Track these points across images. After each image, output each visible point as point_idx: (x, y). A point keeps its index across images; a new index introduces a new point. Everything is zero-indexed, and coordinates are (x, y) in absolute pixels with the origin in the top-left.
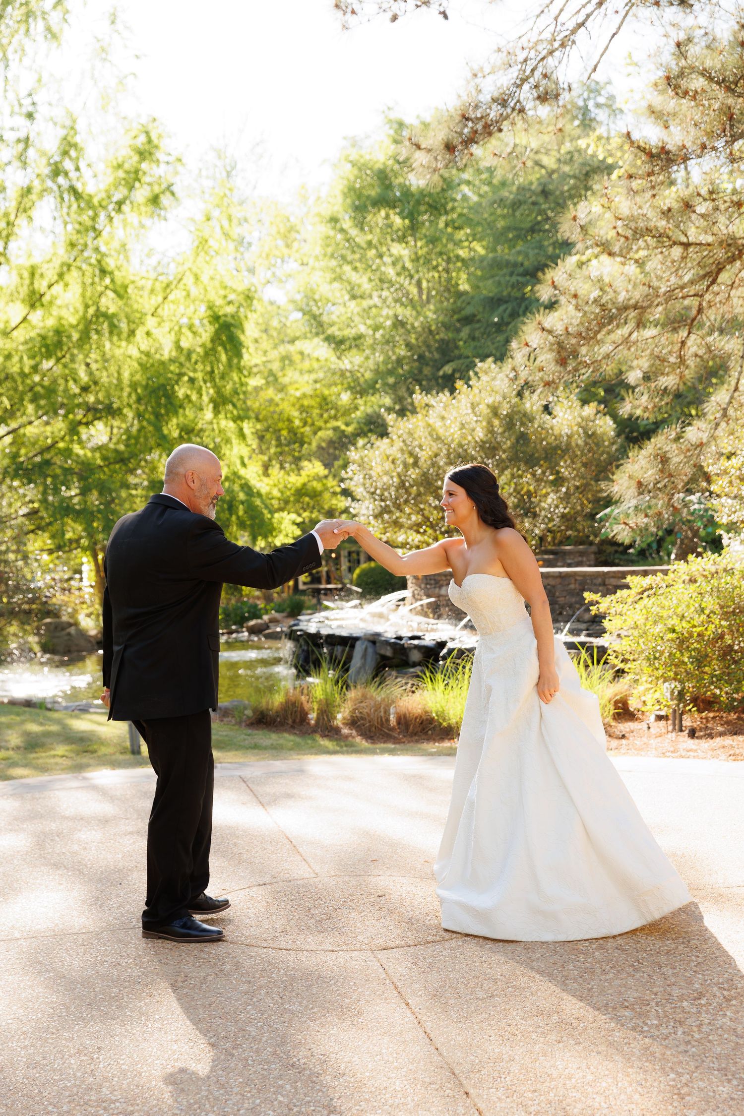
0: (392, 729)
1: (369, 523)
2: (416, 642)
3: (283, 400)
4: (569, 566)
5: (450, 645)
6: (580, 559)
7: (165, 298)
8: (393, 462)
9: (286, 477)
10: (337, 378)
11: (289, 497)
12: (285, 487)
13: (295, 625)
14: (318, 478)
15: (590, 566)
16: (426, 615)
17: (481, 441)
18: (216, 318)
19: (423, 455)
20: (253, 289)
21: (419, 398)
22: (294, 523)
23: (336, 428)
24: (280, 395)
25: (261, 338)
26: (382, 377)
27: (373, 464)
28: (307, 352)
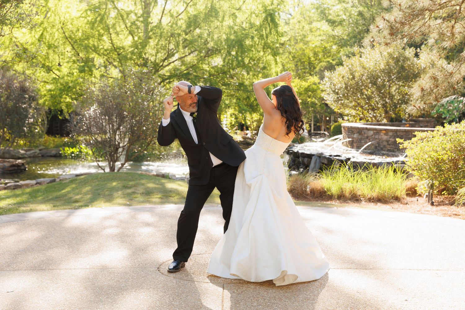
0: (308, 195)
1: (332, 104)
2: (337, 158)
3: (306, 48)
4: (421, 127)
5: (352, 160)
6: (427, 124)
7: (244, 2)
8: (343, 77)
9: (301, 83)
10: (331, 39)
11: (302, 92)
12: (300, 87)
13: (291, 148)
14: (315, 84)
15: (431, 127)
16: (348, 147)
17: (383, 69)
18: (266, 11)
19: (357, 75)
21: (356, 49)
23: (328, 62)
24: (305, 46)
25: (302, 20)
26: (351, 38)
27: (334, 78)
28: (318, 27)
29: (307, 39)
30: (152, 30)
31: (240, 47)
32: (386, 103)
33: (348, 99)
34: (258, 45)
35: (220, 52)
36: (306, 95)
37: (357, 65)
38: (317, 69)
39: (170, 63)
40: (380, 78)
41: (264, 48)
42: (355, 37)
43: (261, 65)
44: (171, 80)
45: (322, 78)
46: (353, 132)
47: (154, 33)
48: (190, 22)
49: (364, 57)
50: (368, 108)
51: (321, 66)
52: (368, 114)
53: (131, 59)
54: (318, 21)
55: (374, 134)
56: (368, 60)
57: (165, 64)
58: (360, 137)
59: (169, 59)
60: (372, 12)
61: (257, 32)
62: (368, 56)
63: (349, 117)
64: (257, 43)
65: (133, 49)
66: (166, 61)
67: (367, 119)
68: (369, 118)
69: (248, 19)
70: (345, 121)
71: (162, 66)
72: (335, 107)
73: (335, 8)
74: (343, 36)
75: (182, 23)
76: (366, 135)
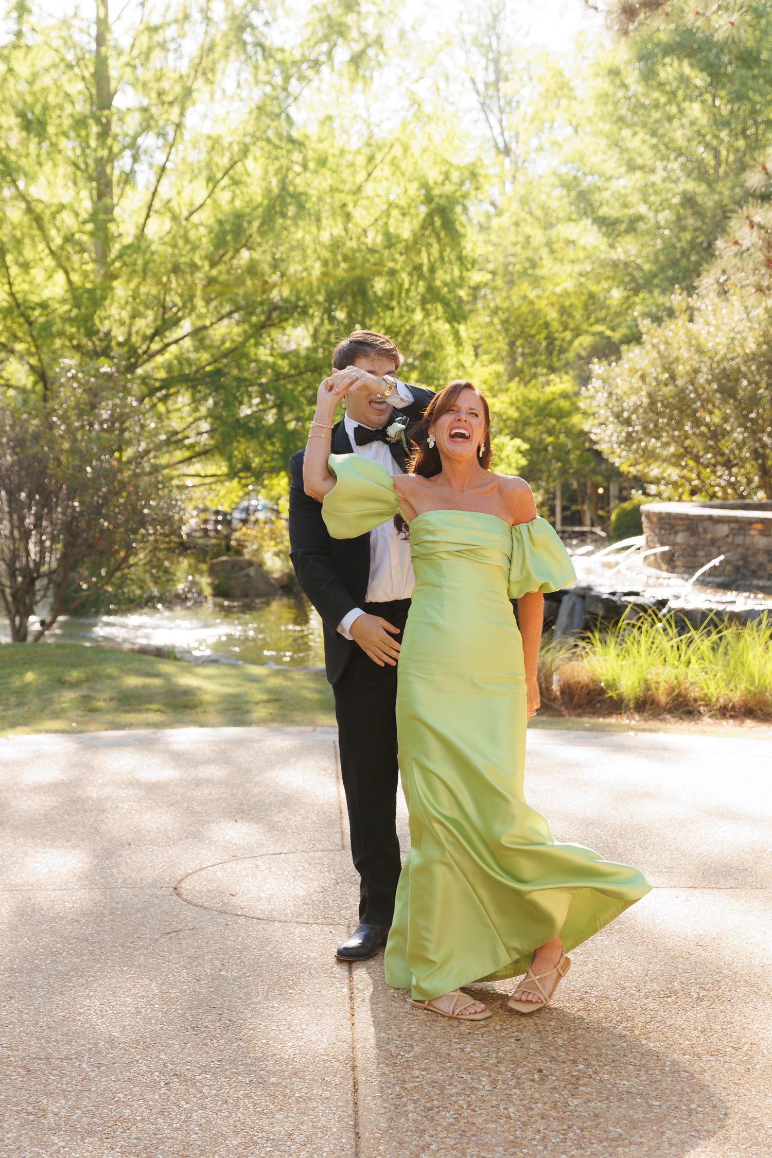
1: (613, 453)
2: (632, 599)
3: (539, 297)
7: (369, 175)
8: (643, 377)
10: (609, 272)
11: (528, 417)
12: (525, 405)
14: (565, 396)
16: (660, 568)
17: (754, 354)
18: (429, 199)
19: (681, 369)
20: (479, 163)
21: (677, 299)
22: (519, 451)
23: (600, 334)
24: (537, 292)
25: (525, 221)
26: (662, 270)
27: (618, 380)
28: (572, 238)
29: (538, 272)
30: (120, 256)
31: (359, 298)
32: (764, 446)
33: (658, 438)
34: (408, 291)
35: (304, 312)
36: (540, 427)
37: (682, 343)
38: (571, 355)
39: (168, 345)
40: (745, 376)
41: (424, 302)
42: (674, 263)
43: (418, 348)
44: (172, 390)
45: (585, 379)
46: (672, 527)
47: (125, 264)
48: (225, 233)
49: (701, 320)
50: (713, 461)
51: (581, 345)
52: (713, 477)
53: (62, 334)
54: (570, 220)
55: (733, 532)
56: (712, 329)
57: (155, 346)
58: (693, 541)
59: (167, 333)
60: (720, 193)
61: (404, 257)
62: (711, 318)
63: (662, 487)
64: (406, 285)
65: (66, 307)
66: (157, 339)
67: (711, 491)
68: (717, 489)
69: (380, 223)
70: (650, 499)
71: (145, 352)
72: (621, 460)
73: (615, 185)
74: (639, 261)
75: (202, 235)
76: (709, 536)
